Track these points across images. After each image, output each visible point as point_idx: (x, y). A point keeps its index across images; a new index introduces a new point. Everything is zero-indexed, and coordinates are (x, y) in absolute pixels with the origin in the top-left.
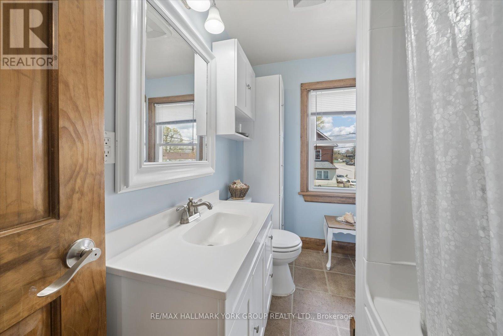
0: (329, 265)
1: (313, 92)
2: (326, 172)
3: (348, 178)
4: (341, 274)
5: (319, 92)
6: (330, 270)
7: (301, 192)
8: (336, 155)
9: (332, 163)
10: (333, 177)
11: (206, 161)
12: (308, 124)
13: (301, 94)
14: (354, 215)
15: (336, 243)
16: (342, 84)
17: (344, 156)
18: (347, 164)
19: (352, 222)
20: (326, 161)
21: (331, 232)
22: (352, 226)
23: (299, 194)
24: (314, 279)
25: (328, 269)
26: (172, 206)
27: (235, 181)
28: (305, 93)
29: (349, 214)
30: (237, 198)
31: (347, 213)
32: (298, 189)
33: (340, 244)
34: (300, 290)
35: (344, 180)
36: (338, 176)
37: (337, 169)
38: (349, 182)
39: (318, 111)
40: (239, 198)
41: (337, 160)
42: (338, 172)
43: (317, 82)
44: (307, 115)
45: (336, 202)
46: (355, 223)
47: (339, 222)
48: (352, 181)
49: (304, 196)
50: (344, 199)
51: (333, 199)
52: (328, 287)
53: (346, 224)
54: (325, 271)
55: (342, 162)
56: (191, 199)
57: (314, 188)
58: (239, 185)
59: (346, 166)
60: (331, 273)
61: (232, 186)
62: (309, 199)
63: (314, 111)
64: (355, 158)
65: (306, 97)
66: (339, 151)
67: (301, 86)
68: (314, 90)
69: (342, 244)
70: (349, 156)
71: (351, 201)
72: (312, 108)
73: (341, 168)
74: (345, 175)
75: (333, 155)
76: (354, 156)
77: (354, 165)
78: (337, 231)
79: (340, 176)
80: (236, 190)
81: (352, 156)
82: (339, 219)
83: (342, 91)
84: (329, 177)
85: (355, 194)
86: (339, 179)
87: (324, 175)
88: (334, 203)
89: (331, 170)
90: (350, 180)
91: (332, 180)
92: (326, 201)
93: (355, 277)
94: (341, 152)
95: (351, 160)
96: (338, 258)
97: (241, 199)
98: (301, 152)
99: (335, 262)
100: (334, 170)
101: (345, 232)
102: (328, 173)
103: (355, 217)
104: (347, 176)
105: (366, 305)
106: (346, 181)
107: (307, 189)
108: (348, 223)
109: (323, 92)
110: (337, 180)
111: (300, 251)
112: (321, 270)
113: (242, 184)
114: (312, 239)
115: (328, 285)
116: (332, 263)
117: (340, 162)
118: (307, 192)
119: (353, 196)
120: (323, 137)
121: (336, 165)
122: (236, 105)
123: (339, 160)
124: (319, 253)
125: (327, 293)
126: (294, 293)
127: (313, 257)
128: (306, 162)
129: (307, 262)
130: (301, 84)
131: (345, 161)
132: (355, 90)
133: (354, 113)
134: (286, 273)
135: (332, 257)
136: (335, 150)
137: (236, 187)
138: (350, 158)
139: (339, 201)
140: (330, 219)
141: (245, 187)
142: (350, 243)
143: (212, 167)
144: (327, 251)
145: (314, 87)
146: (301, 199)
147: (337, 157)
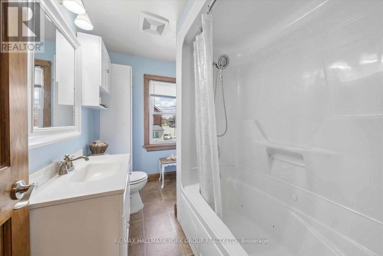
0: (162, 186)
1: (152, 81)
2: (157, 132)
3: (171, 136)
4: (169, 189)
5: (156, 82)
6: (163, 189)
7: (144, 145)
8: (163, 121)
9: (161, 126)
10: (162, 136)
11: (74, 126)
12: (149, 101)
13: (144, 81)
14: (175, 155)
15: (166, 173)
16: (169, 80)
17: (168, 121)
18: (170, 126)
19: (174, 159)
20: (157, 125)
21: (164, 166)
22: (174, 161)
23: (143, 147)
24: (155, 196)
25: (162, 189)
26: (50, 162)
27: (95, 141)
28: (147, 81)
29: (173, 155)
30: (99, 154)
31: (172, 154)
32: (143, 144)
33: (168, 173)
34: (147, 205)
35: (169, 137)
36: (165, 135)
37: (164, 130)
38: (172, 138)
39: (155, 94)
40: (100, 153)
41: (164, 124)
42: (165, 132)
43: (154, 75)
44: (148, 95)
45: (166, 149)
46: (176, 159)
47: (167, 160)
48: (173, 138)
49: (146, 148)
50: (169, 147)
51: (164, 148)
52: (163, 198)
53: (171, 161)
54: (160, 190)
55: (167, 125)
56: (67, 155)
57: (153, 142)
58: (99, 144)
59: (170, 128)
60: (164, 190)
61: (93, 145)
62: (150, 149)
63: (153, 93)
64: (175, 123)
65: (147, 83)
66: (165, 118)
67: (144, 76)
68: (152, 80)
69: (169, 173)
70: (172, 121)
71: (173, 147)
72: (151, 92)
73: (167, 129)
74: (169, 134)
75: (161, 120)
76: (175, 121)
77: (174, 127)
78: (166, 165)
79: (166, 135)
80: (98, 147)
81: (173, 121)
82: (167, 159)
83: (169, 84)
84: (159, 136)
85: (176, 143)
86: (166, 137)
87: (156, 135)
88: (165, 150)
89: (160, 131)
90: (172, 137)
91: (161, 138)
92: (160, 150)
93: (176, 188)
94: (166, 118)
95: (173, 124)
96: (167, 182)
97: (102, 154)
98: (145, 119)
99: (166, 184)
100: (162, 131)
101: (171, 165)
102: (158, 133)
103: (176, 156)
104: (170, 135)
105: (182, 192)
106: (170, 138)
107: (148, 143)
108: (172, 160)
109: (158, 83)
110: (164, 137)
111: (147, 181)
112: (158, 191)
113: (101, 143)
114: (152, 175)
115: (162, 197)
116: (164, 185)
117: (166, 126)
118: (148, 145)
119: (174, 145)
120: (158, 110)
121: (164, 127)
122: (101, 85)
123: (165, 124)
124: (157, 182)
125: (162, 201)
126: (144, 208)
127: (153, 185)
128: (148, 125)
129: (150, 189)
130: (144, 74)
131: (169, 125)
132: (176, 85)
133: (175, 97)
134: (138, 197)
135: (164, 182)
136: (162, 117)
137: (97, 146)
138: (172, 123)
139: (168, 148)
140: (163, 159)
141: (104, 145)
142: (173, 172)
143: (79, 131)
144: (161, 180)
145: (152, 78)
146: (145, 150)
147: (164, 122)
